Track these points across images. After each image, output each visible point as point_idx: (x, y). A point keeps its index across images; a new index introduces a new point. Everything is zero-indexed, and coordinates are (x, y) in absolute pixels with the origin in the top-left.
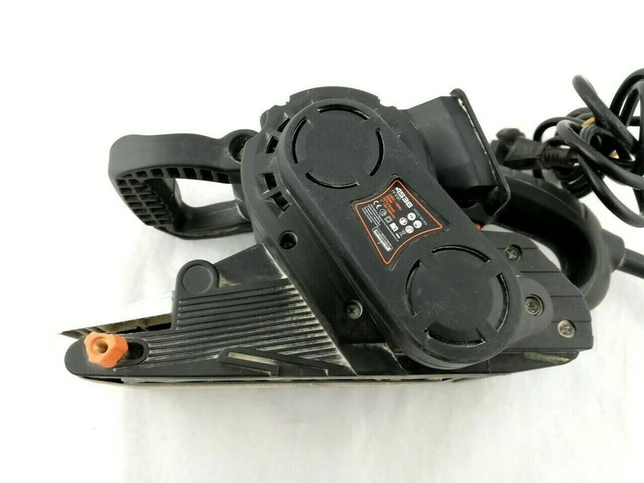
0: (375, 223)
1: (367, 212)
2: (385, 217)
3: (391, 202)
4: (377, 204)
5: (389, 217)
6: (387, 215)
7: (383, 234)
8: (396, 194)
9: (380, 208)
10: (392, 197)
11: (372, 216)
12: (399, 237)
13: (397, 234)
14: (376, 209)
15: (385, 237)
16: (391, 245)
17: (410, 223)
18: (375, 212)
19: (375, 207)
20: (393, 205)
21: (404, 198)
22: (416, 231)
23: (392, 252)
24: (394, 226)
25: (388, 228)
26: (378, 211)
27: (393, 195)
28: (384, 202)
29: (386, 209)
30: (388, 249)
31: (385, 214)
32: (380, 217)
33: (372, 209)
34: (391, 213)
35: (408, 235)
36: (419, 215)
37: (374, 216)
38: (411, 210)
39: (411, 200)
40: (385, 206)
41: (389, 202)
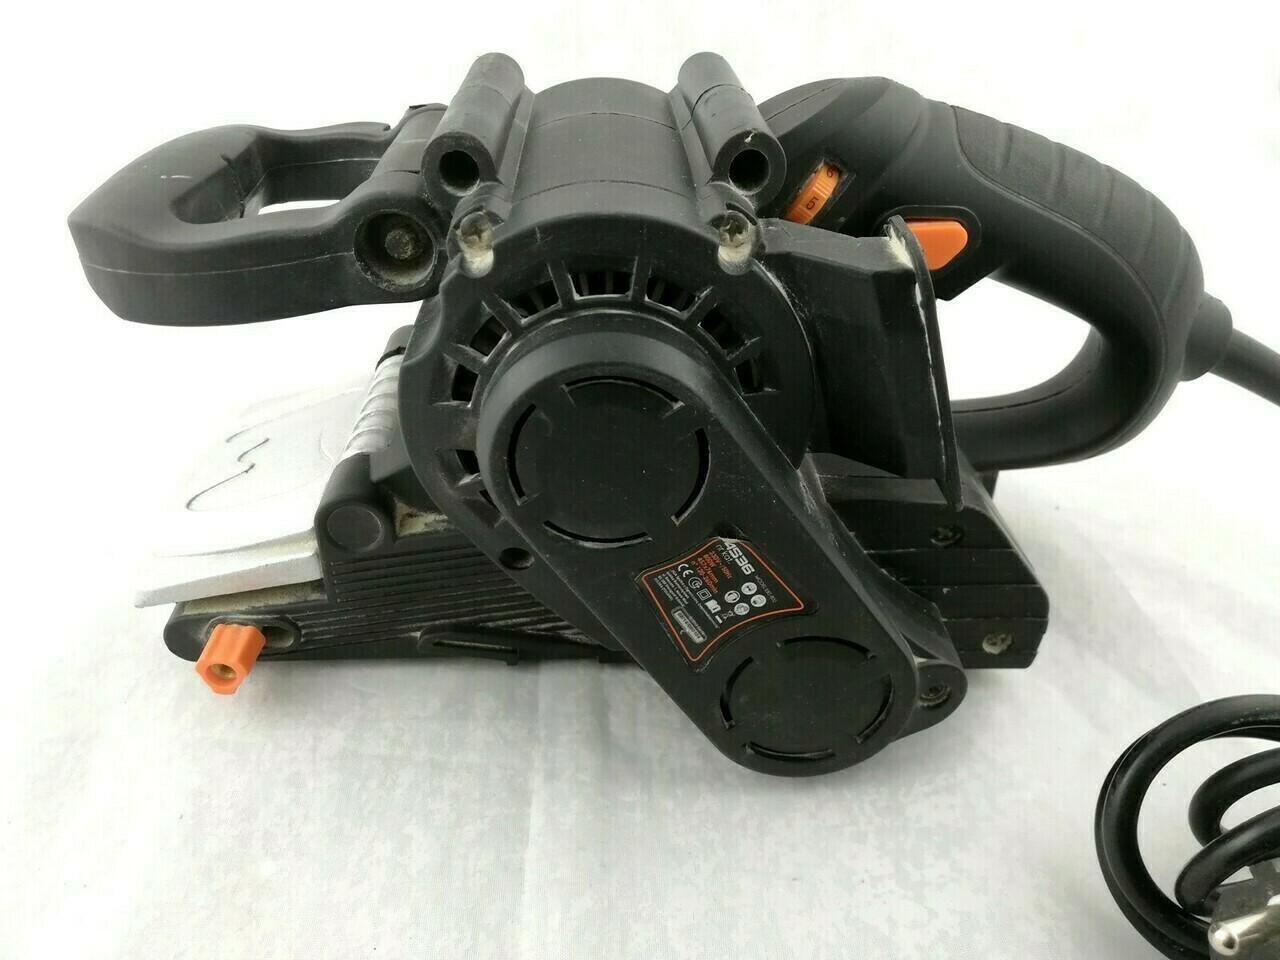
0: (679, 601)
1: (664, 583)
2: (698, 590)
3: (713, 565)
4: (684, 569)
5: (706, 591)
6: (701, 588)
7: (691, 618)
8: (722, 551)
9: (690, 575)
10: (715, 557)
11: (673, 589)
12: (721, 621)
13: (717, 617)
14: (681, 577)
15: (694, 621)
16: (703, 633)
17: (745, 599)
18: (678, 582)
19: (680, 574)
20: (717, 571)
21: (738, 558)
22: (754, 611)
23: (704, 644)
24: (712, 605)
25: (701, 607)
26: (685, 580)
27: (719, 554)
28: (699, 565)
29: (701, 577)
30: (699, 640)
31: (699, 585)
32: (688, 590)
33: (675, 578)
34: (710, 584)
35: (738, 618)
36: (764, 585)
37: (678, 589)
38: (750, 578)
39: (752, 561)
40: (702, 573)
41: (708, 565)
